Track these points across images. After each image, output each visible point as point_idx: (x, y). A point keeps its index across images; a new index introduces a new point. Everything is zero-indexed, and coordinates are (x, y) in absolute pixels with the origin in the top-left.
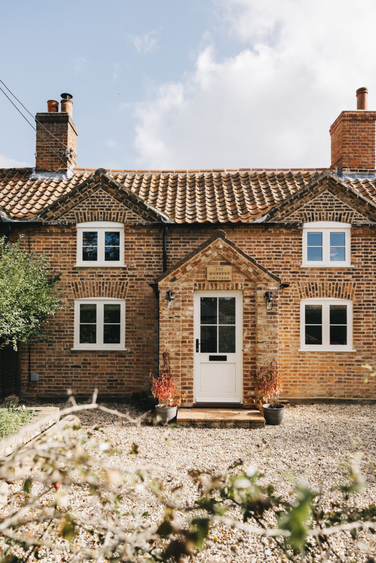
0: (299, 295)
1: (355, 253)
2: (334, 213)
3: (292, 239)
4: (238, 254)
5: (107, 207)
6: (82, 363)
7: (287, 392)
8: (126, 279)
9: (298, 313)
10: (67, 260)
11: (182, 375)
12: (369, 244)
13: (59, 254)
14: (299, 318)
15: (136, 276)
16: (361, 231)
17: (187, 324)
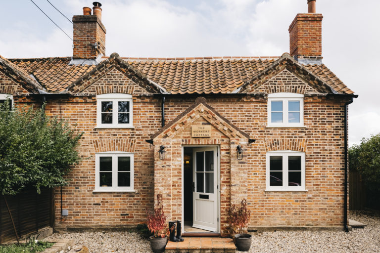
0: (265, 149)
1: (307, 116)
2: (291, 86)
3: (260, 106)
4: (217, 117)
5: (120, 83)
6: (102, 202)
7: (256, 222)
8: (134, 137)
9: (264, 162)
10: (90, 123)
11: (173, 211)
12: (317, 110)
13: (83, 119)
14: (265, 166)
15: (142, 135)
16: (311, 100)
17: (176, 171)
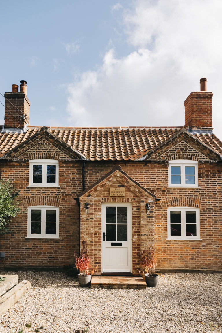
0: (167, 205)
1: (201, 179)
2: (187, 155)
3: (162, 170)
4: (129, 180)
5: (48, 150)
6: (32, 247)
7: (160, 265)
8: (60, 195)
9: (166, 216)
10: (23, 183)
11: (94, 255)
12: (209, 174)
13: (18, 179)
14: (167, 219)
15: (66, 193)
16: (204, 166)
17: (97, 223)
